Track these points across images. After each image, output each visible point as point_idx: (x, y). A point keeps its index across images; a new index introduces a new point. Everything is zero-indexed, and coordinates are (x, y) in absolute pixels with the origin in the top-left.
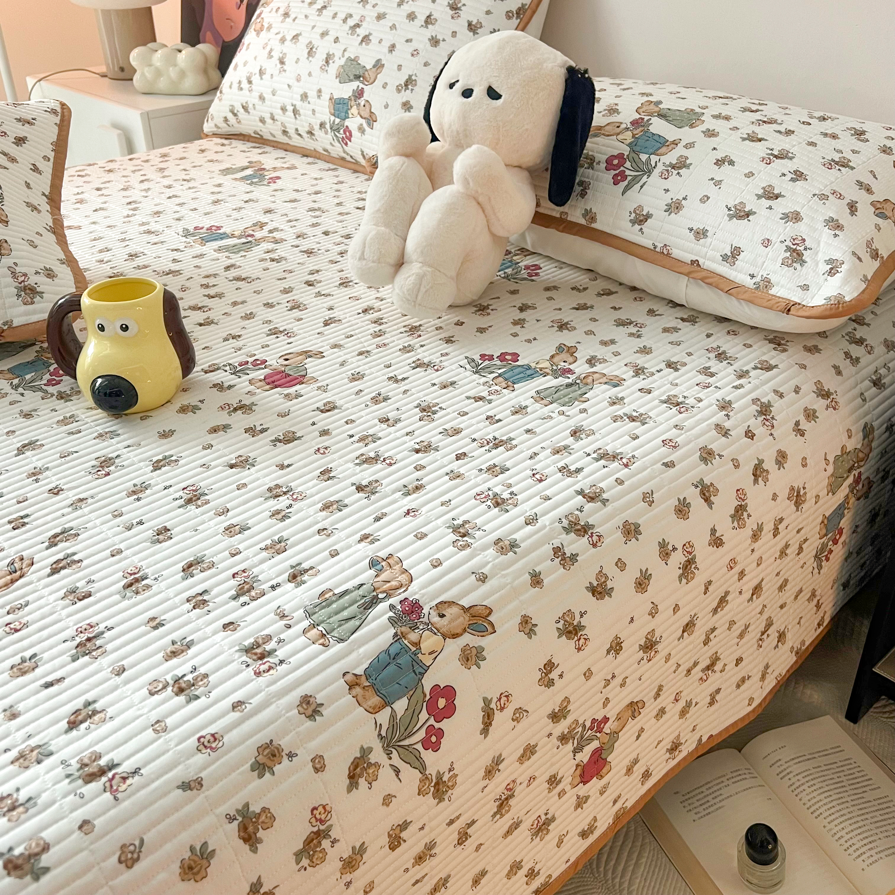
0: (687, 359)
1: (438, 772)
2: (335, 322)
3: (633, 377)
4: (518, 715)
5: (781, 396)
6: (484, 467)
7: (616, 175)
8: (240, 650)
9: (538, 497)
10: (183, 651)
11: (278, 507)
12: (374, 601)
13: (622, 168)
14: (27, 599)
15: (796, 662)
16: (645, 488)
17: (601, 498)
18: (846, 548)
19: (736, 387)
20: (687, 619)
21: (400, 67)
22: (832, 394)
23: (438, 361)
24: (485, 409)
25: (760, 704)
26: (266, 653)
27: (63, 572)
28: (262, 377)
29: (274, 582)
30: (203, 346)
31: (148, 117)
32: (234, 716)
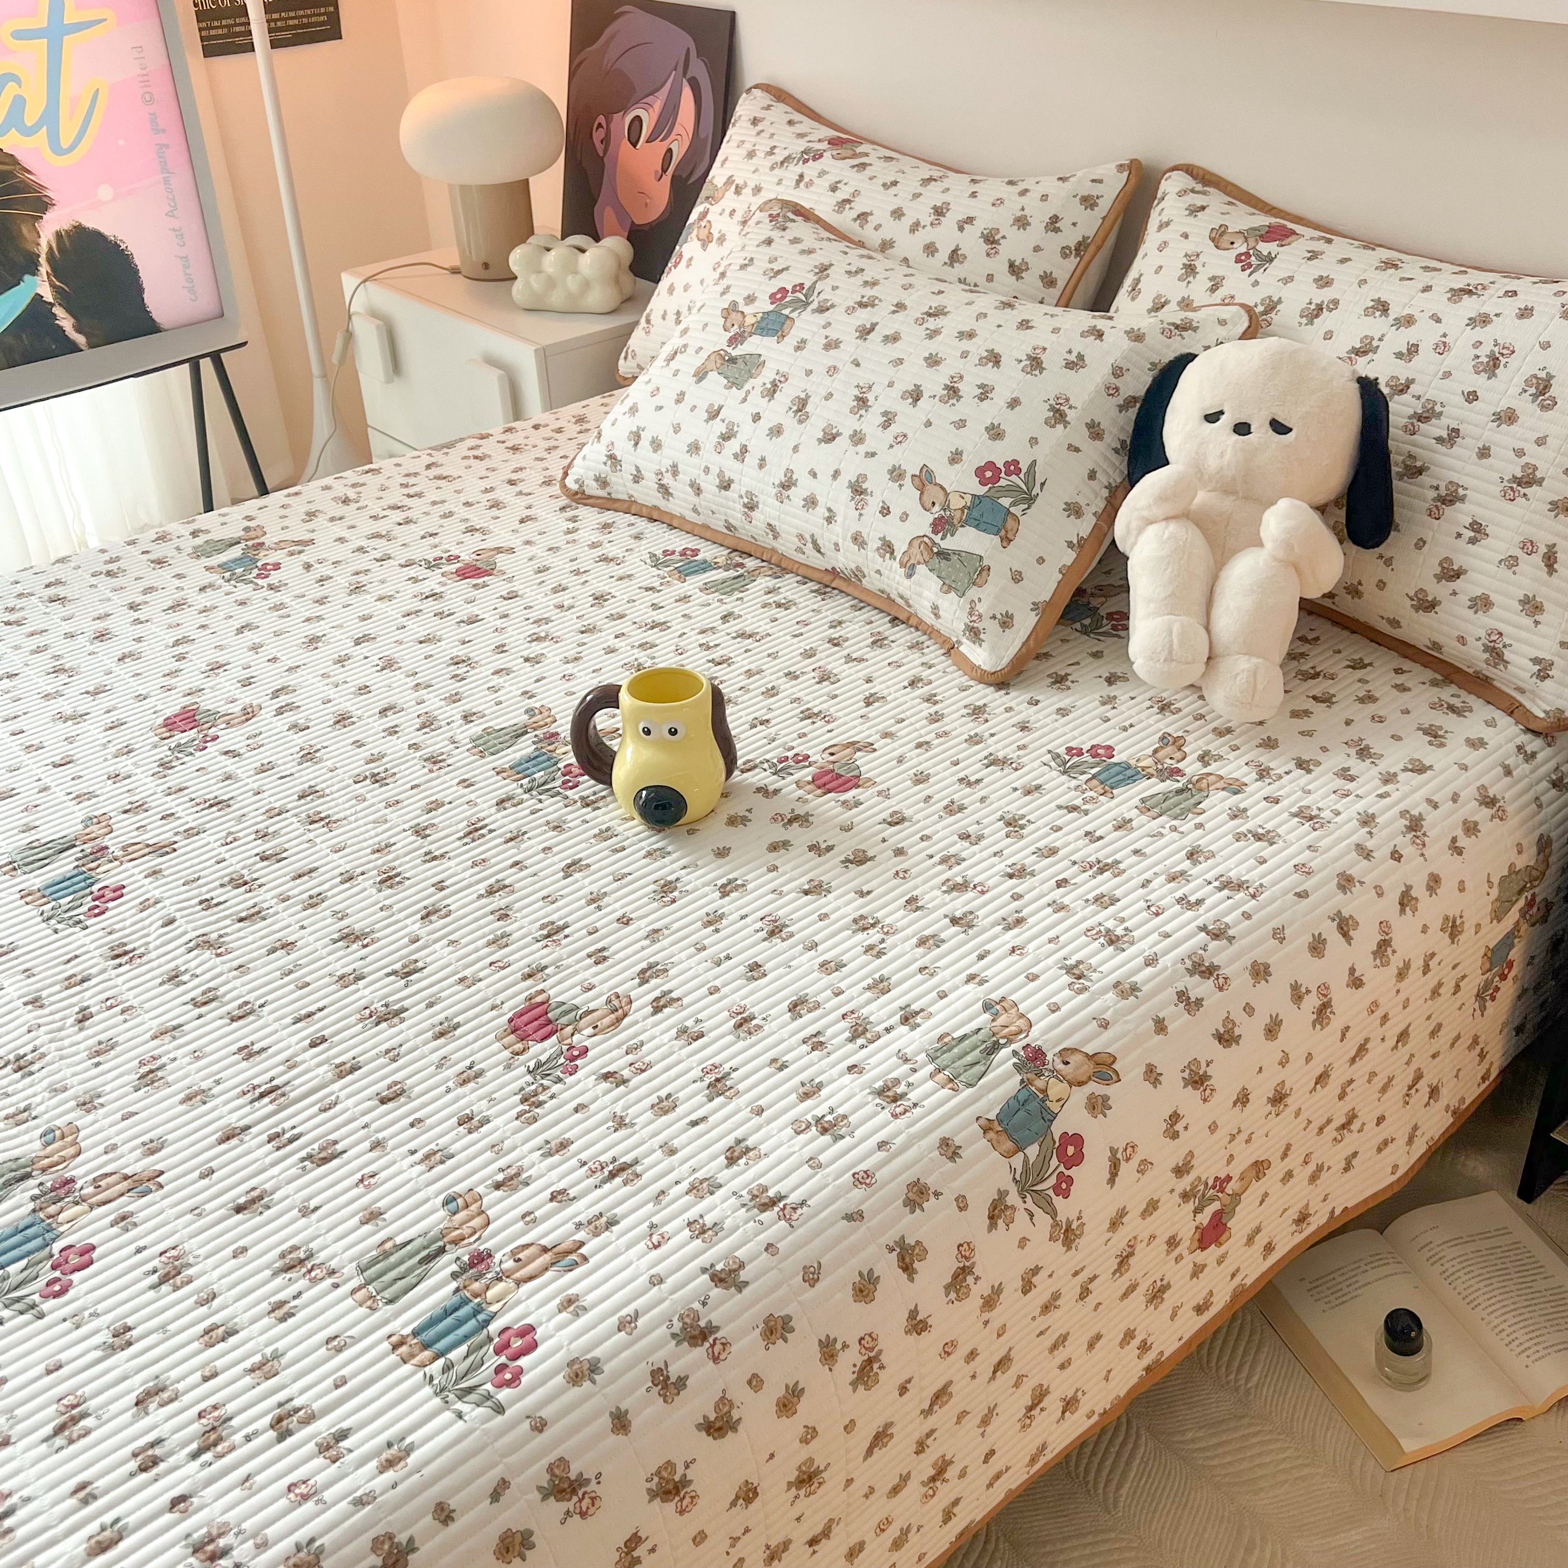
0: (1321, 756)
1: (1068, 1219)
2: (878, 700)
3: (1256, 780)
4: (1142, 1167)
5: (1435, 806)
6: (1090, 896)
8: (872, 1093)
9: (1156, 935)
10: (815, 1093)
11: (870, 941)
12: (995, 1047)
14: (641, 1038)
15: (1454, 1123)
16: (1275, 923)
17: (1225, 934)
18: (1519, 983)
19: (1381, 796)
20: (1320, 1070)
22: (1499, 801)
23: (1015, 755)
24: (1082, 823)
25: (1407, 1173)
26: (898, 1096)
27: (667, 1011)
28: (810, 778)
29: (886, 1024)
31: (545, 356)
32: (881, 1155)
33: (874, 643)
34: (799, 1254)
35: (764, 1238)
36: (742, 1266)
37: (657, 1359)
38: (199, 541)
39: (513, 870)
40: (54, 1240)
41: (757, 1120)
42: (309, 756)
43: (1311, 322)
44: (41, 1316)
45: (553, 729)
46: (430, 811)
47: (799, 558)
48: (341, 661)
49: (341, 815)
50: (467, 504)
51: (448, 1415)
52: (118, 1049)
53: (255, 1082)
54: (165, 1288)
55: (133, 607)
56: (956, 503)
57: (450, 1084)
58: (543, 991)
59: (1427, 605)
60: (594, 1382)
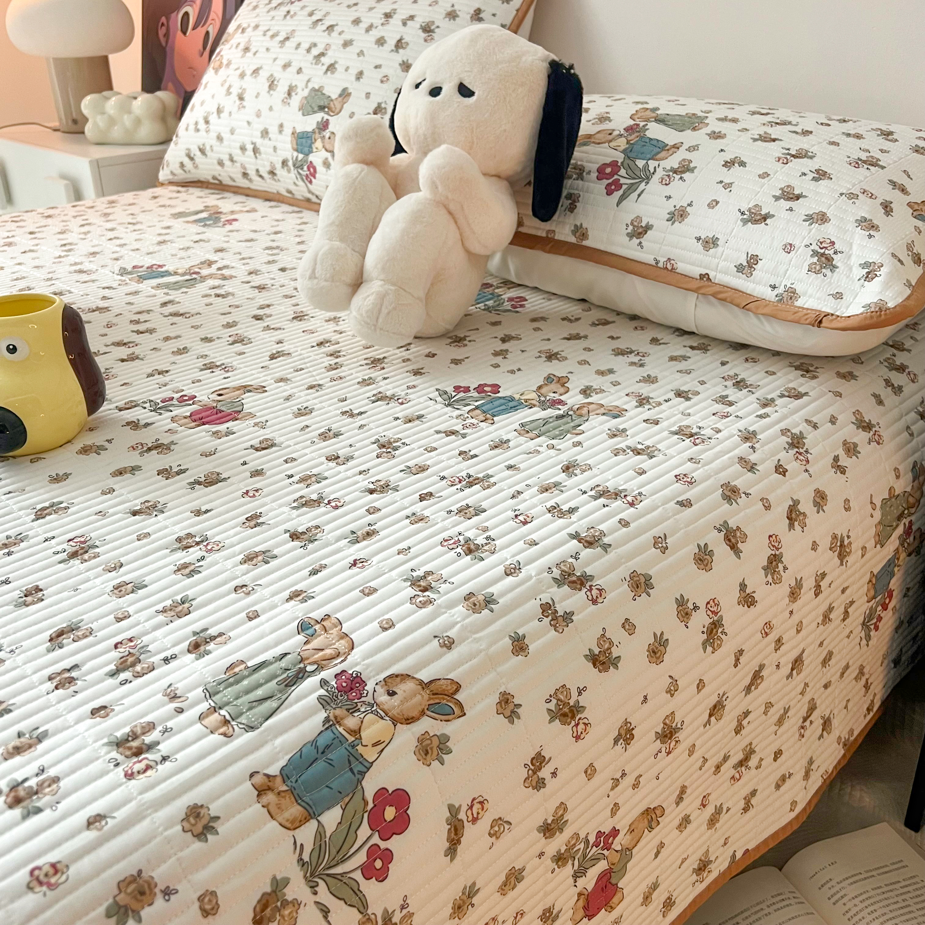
0: (700, 388)
1: (386, 911)
2: (283, 355)
3: (637, 407)
4: (496, 828)
5: (815, 426)
6: (454, 508)
7: (609, 185)
8: (110, 744)
9: (522, 542)
10: (30, 746)
11: (187, 560)
12: (300, 675)
13: (616, 177)
15: (844, 755)
16: (657, 531)
17: (600, 542)
18: (897, 615)
19: (761, 417)
20: (714, 699)
21: (368, 95)
22: (874, 426)
23: (403, 394)
24: (458, 444)
25: (804, 809)
26: (144, 747)
28: (188, 414)
29: (168, 653)
30: (122, 383)
31: (98, 167)
32: (87, 837)
33: (293, 318)
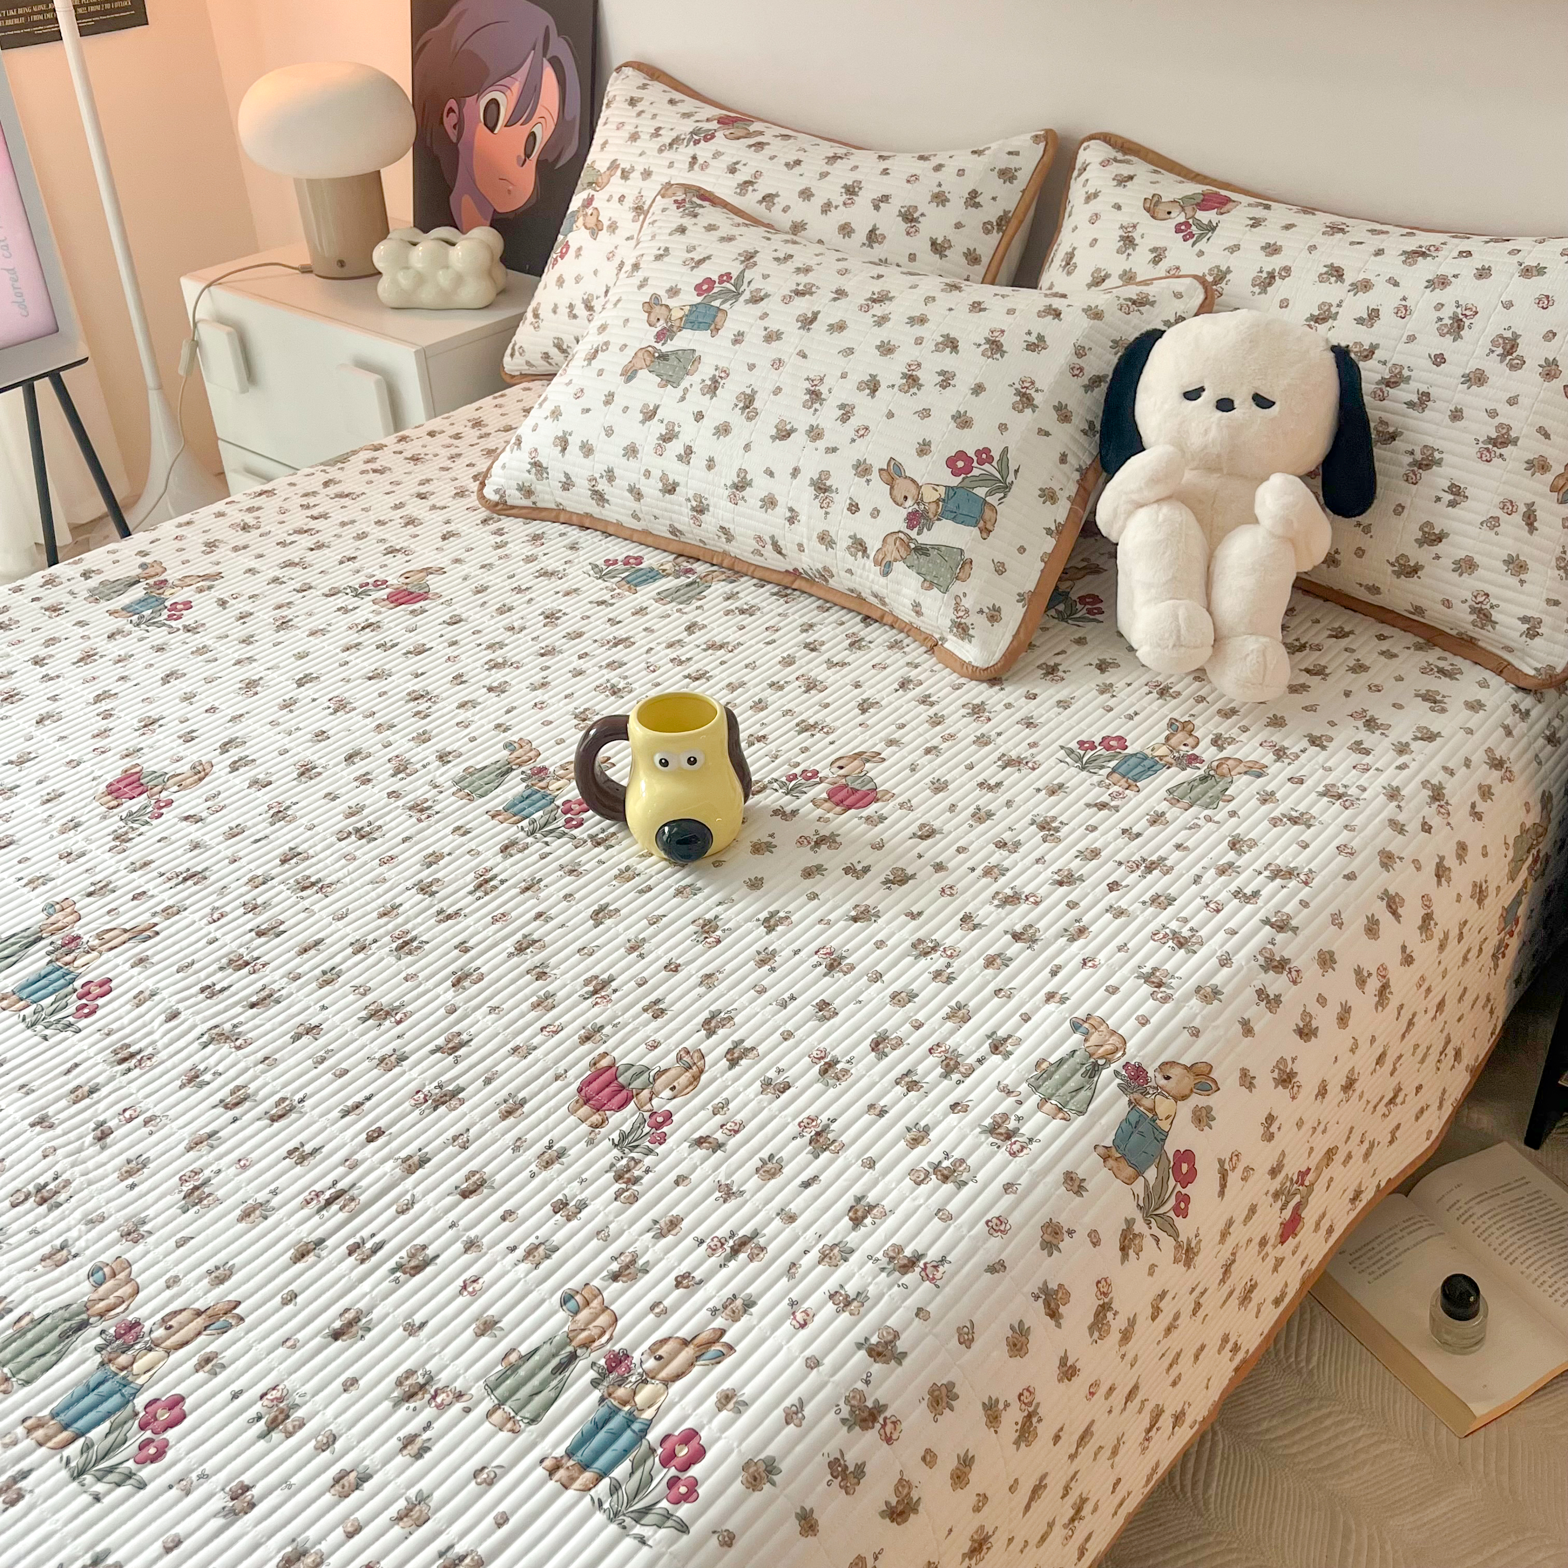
0: (1331, 731)
1: (1188, 1238)
2: (872, 705)
4: (1245, 1174)
5: (1452, 774)
6: (1146, 897)
8: (983, 1132)
9: (1222, 933)
10: (923, 1138)
11: (936, 967)
12: (1096, 1068)
14: (725, 1095)
15: (1470, 1082)
16: (1332, 909)
17: (1289, 925)
18: (1521, 938)
19: (1400, 768)
20: (1380, 1050)
22: (1505, 762)
23: (1028, 755)
24: (1116, 820)
25: (1437, 1137)
26: (1011, 1133)
27: (743, 1062)
28: (825, 795)
29: (977, 1055)
31: (425, 356)
32: (1009, 1199)
33: (852, 645)
34: (951, 1314)
35: (912, 1302)
36: (897, 1335)
37: (832, 1449)
38: (94, 582)
39: (538, 922)
40: (134, 1395)
41: (870, 1175)
42: (279, 815)
43: (1264, 291)
44: (142, 1486)
45: (539, 763)
46: (430, 865)
47: (757, 560)
48: (288, 705)
49: (333, 878)
50: (379, 523)
51: (628, 1543)
52: (152, 1166)
53: (317, 1187)
54: (276, 1436)
55: (38, 662)
56: (930, 496)
57: (533, 1167)
58: (606, 1054)
59: (1409, 570)
60: (773, 1484)
